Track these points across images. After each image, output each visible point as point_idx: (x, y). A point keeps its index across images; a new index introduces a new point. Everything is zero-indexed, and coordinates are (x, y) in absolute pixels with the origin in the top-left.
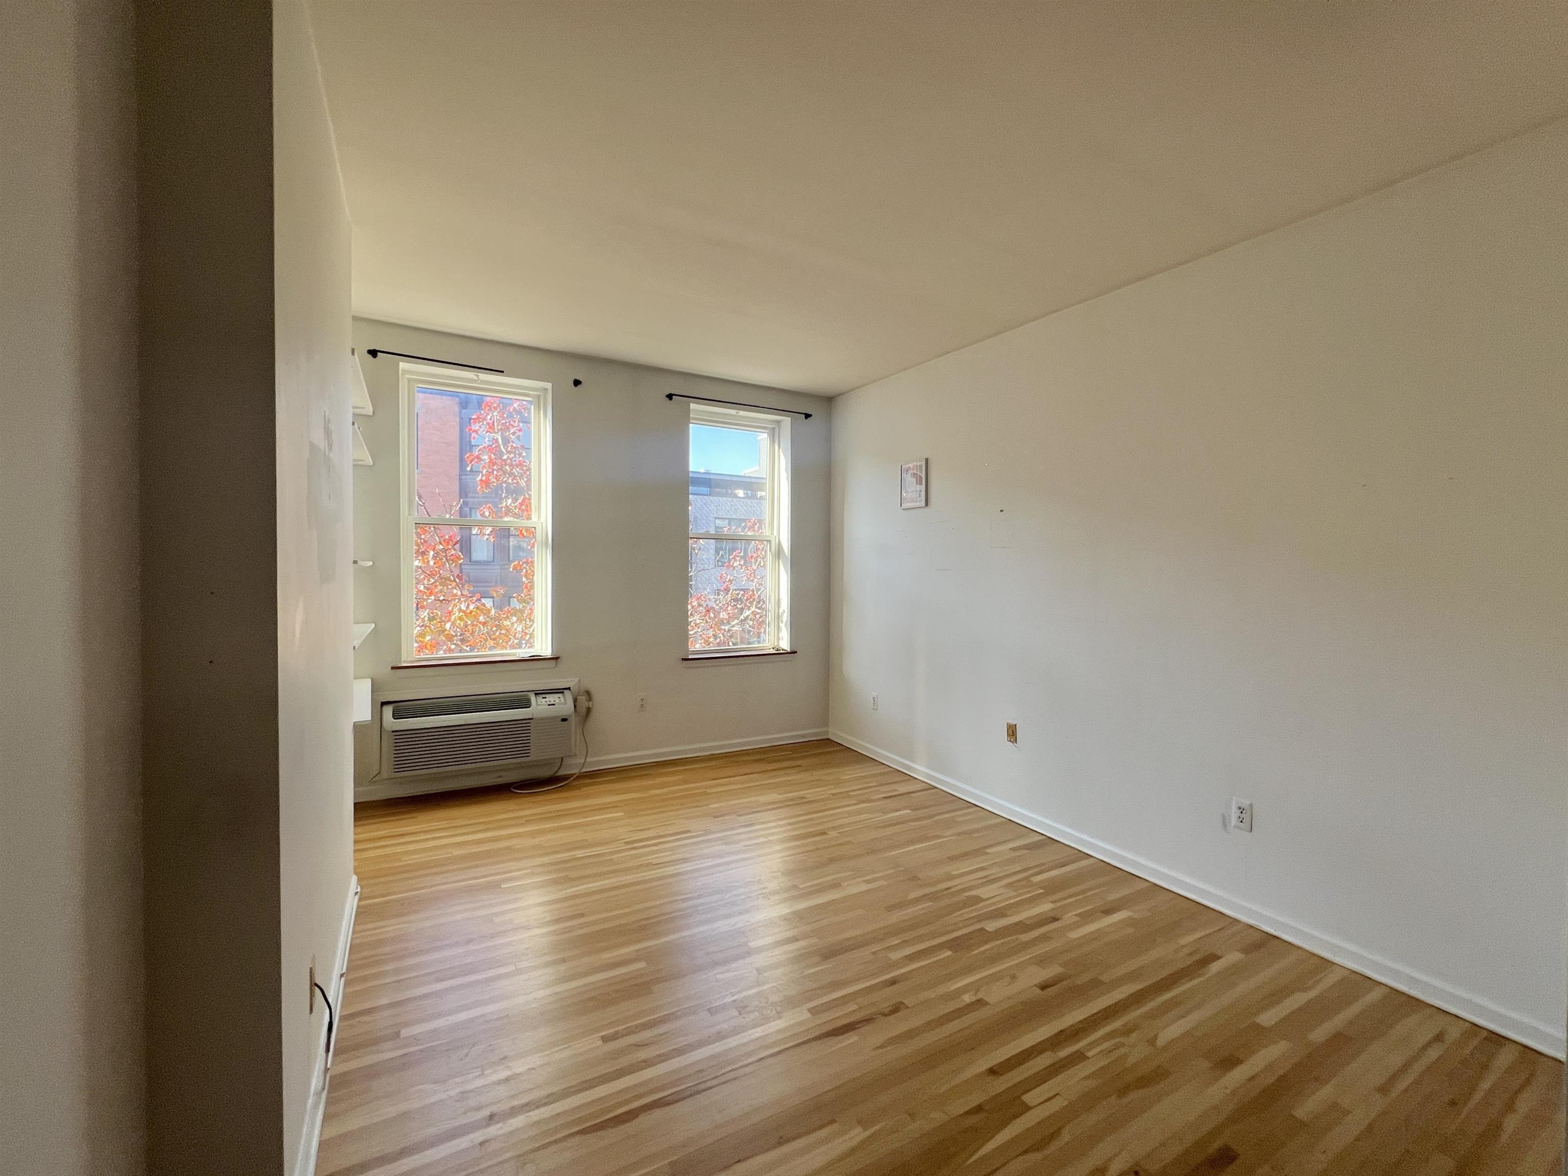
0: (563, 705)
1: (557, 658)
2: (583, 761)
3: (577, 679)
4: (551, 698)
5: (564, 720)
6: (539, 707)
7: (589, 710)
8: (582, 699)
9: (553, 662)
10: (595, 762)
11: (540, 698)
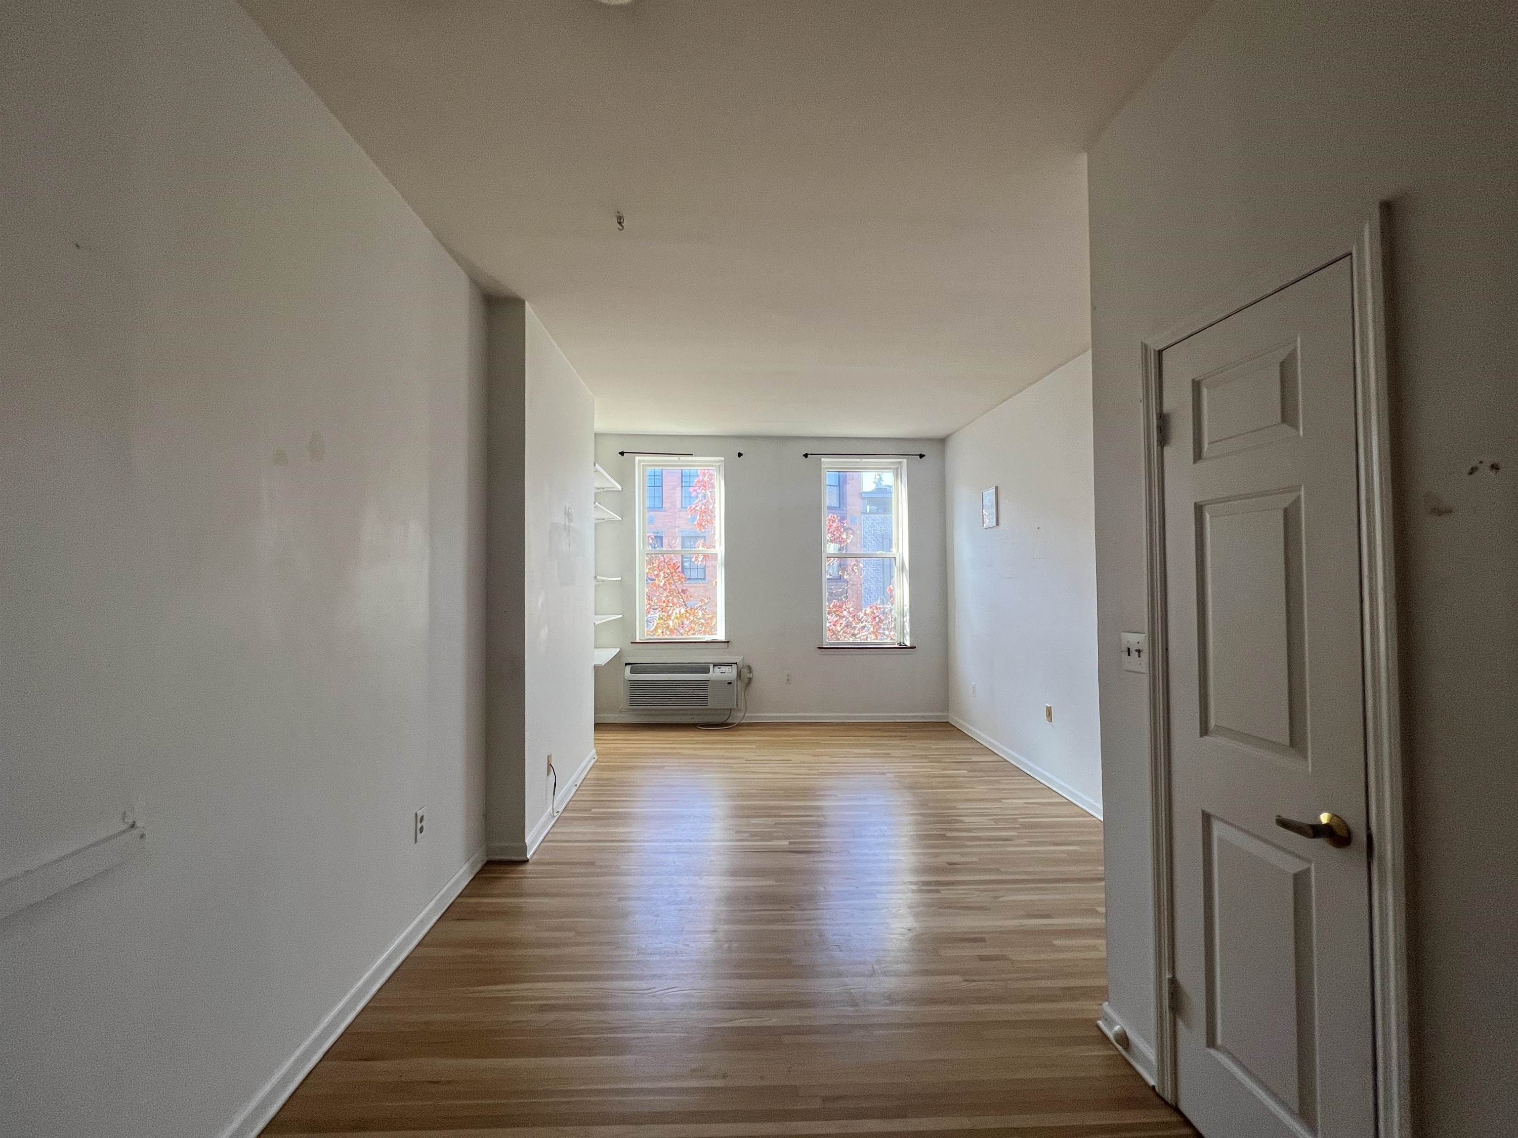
0: (730, 673)
1: (728, 642)
2: (743, 715)
3: (742, 657)
4: (723, 669)
5: (730, 683)
6: (715, 674)
7: (750, 680)
8: (745, 671)
9: (726, 644)
10: (752, 716)
11: (716, 669)
